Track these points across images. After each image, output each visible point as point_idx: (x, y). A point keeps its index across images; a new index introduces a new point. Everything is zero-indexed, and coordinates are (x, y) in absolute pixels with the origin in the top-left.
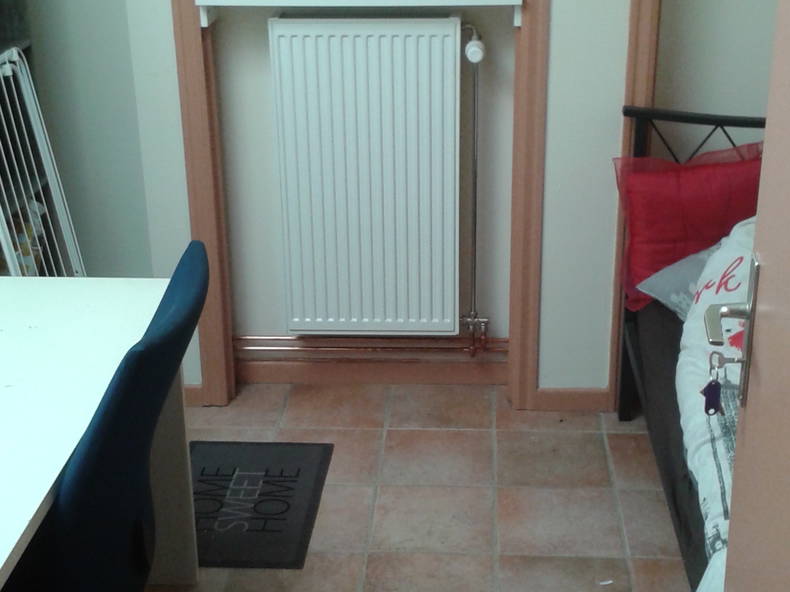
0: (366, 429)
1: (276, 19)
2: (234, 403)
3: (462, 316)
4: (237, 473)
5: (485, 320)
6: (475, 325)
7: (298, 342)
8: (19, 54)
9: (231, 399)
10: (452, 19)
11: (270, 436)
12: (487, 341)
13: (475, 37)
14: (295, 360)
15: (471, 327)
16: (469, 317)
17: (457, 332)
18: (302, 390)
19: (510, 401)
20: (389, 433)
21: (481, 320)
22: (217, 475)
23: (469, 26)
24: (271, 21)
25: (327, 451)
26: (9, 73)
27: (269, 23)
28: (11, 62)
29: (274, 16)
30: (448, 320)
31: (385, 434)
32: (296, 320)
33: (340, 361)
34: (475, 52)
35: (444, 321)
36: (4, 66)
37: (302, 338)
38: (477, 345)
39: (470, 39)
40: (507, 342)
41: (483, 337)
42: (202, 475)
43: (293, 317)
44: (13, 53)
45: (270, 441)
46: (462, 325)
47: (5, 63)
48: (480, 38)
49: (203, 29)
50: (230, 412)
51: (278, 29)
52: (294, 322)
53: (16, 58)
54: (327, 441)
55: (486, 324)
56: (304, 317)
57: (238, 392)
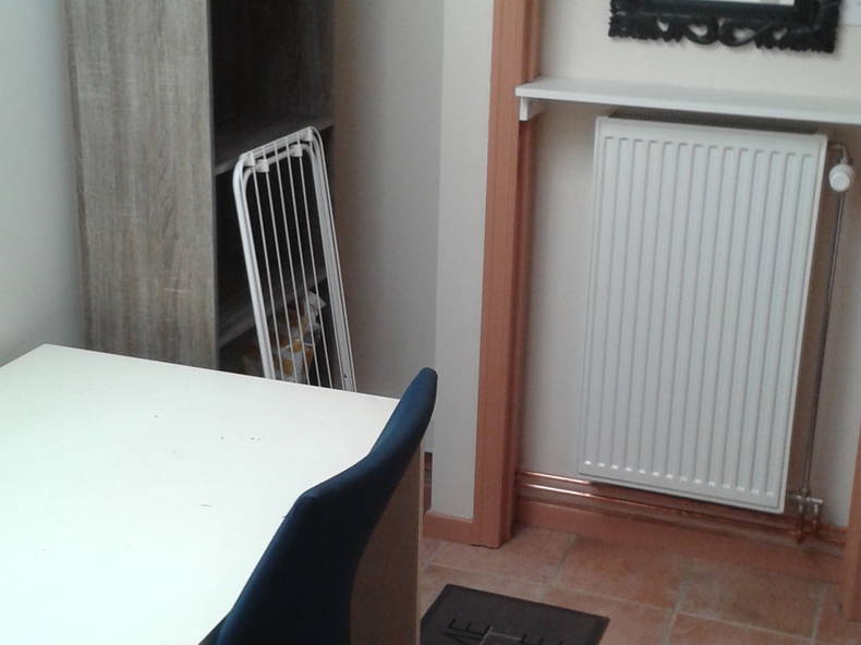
0: (654, 608)
1: (606, 118)
2: (506, 546)
3: (789, 492)
4: (489, 632)
5: (821, 501)
6: (806, 505)
7: (589, 488)
8: (315, 135)
9: (503, 541)
10: (816, 136)
11: (538, 595)
12: (819, 527)
13: (845, 159)
14: (586, 508)
15: (801, 508)
16: (801, 494)
17: (781, 510)
18: (587, 545)
19: (841, 607)
20: (680, 618)
21: (814, 500)
22: (467, 630)
23: (838, 146)
24: (599, 120)
25: (600, 624)
26: (299, 154)
27: (597, 123)
28: (301, 142)
29: (603, 115)
30: (771, 494)
31: (674, 616)
32: (588, 463)
33: (637, 518)
34: (841, 178)
35: (766, 492)
36: (295, 146)
37: (594, 484)
38: (807, 529)
39: (839, 162)
40: (844, 532)
41: (815, 522)
42: (450, 626)
43: (585, 460)
44: (308, 133)
45: (538, 600)
46: (790, 502)
47: (296, 143)
48: (850, 162)
49: (522, 123)
50: (498, 557)
51: (607, 130)
52: (586, 465)
53: (310, 137)
54: (602, 613)
55: (820, 506)
56: (598, 461)
57: (513, 534)
